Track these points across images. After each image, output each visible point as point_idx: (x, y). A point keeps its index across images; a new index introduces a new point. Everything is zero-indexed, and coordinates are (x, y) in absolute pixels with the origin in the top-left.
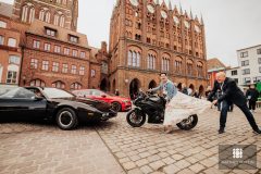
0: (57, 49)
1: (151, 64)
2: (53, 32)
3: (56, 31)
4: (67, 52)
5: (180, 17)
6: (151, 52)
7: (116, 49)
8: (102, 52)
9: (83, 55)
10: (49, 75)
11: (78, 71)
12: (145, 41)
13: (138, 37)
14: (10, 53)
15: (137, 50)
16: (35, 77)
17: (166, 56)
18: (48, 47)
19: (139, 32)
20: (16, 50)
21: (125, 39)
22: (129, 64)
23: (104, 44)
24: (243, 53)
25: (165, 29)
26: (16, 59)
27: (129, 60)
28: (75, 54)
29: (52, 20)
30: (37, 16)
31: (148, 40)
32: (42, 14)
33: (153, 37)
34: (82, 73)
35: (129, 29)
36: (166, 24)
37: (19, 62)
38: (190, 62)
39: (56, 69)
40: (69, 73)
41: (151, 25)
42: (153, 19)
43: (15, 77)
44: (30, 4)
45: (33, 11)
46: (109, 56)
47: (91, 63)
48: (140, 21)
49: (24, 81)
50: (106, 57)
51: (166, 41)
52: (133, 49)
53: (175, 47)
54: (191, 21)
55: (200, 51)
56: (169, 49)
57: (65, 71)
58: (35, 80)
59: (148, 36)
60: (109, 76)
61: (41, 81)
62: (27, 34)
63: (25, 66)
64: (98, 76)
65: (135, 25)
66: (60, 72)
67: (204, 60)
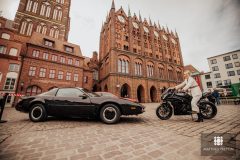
0: (54, 58)
1: (137, 71)
2: (51, 44)
3: (53, 42)
4: (63, 60)
5: (160, 32)
6: (138, 61)
7: (106, 58)
8: (93, 61)
9: (77, 64)
10: (45, 81)
11: (72, 77)
12: (132, 51)
13: (126, 48)
14: (11, 61)
15: (126, 59)
16: (32, 84)
17: (150, 63)
18: (46, 56)
19: (127, 44)
20: (15, 58)
21: (115, 49)
22: (119, 71)
23: (95, 53)
25: (148, 42)
26: (16, 67)
27: (119, 68)
29: (48, 33)
30: (34, 29)
31: (135, 50)
32: (39, 28)
33: (138, 48)
34: (76, 79)
35: (118, 42)
36: (149, 37)
37: (18, 70)
38: (170, 68)
39: (52, 76)
40: (64, 80)
41: (137, 38)
42: (137, 33)
43: (13, 84)
44: (29, 20)
45: (31, 26)
46: (100, 64)
47: (84, 70)
48: (127, 35)
49: (22, 88)
50: (97, 64)
51: (150, 51)
52: (123, 57)
53: (157, 56)
54: (168, 35)
55: (178, 60)
56: (153, 58)
57: (61, 77)
58: (32, 87)
59: (135, 46)
60: (100, 82)
61: (38, 87)
62: (28, 45)
63: (24, 73)
64: (90, 82)
65: (123, 38)
66: (56, 79)
67: (181, 66)
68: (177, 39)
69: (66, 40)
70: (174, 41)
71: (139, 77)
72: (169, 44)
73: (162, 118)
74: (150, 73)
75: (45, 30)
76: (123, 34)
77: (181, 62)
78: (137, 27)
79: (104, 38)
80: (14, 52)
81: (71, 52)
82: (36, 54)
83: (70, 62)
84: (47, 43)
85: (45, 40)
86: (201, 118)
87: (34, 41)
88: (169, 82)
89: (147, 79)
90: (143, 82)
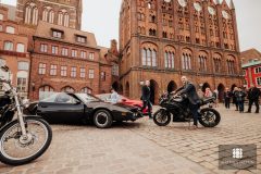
0: (65, 52)
1: (169, 63)
2: (59, 34)
3: (62, 32)
4: (74, 54)
6: (169, 49)
7: (127, 47)
8: (112, 51)
9: (92, 57)
10: (58, 80)
11: (87, 74)
12: (160, 36)
13: (152, 32)
14: (20, 59)
15: (153, 47)
16: (44, 83)
17: (187, 51)
18: (55, 51)
19: (153, 27)
20: (23, 55)
21: (137, 35)
22: (144, 64)
23: (114, 42)
25: (184, 20)
26: (25, 65)
27: (144, 59)
28: (83, 55)
30: (40, 17)
31: (165, 34)
32: (45, 14)
33: (170, 31)
34: (91, 76)
35: (141, 24)
36: (186, 13)
37: (28, 68)
38: (217, 56)
39: (64, 74)
41: (167, 17)
42: (168, 9)
43: (24, 83)
44: (32, 5)
45: (36, 12)
46: (120, 56)
47: (101, 65)
48: (154, 14)
49: (34, 88)
50: (117, 56)
52: (148, 46)
53: (197, 40)
54: (216, 6)
56: (190, 43)
57: (73, 74)
58: (43, 87)
59: (164, 29)
60: (121, 78)
61: (50, 87)
62: (35, 38)
63: (34, 72)
64: (108, 78)
65: (149, 19)
66: (68, 76)
68: (232, 12)
69: (78, 26)
70: (226, 15)
72: (218, 19)
75: (52, 15)
76: (148, 14)
77: (236, 46)
80: (21, 49)
81: (83, 43)
82: (44, 49)
84: (55, 33)
85: (53, 30)
90: (175, 78)
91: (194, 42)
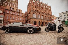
1: (39, 17)
4: (16, 14)
5: (45, 5)
6: (39, 14)
7: (29, 13)
8: (26, 14)
9: (21, 15)
10: (12, 20)
12: (37, 11)
15: (35, 13)
16: (8, 21)
17: (42, 15)
18: (11, 13)
19: (35, 9)
20: (2, 14)
21: (32, 11)
23: (26, 12)
24: (60, 14)
27: (33, 16)
29: (11, 6)
31: (38, 11)
32: (8, 4)
33: (39, 10)
34: (21, 20)
35: (33, 8)
36: (42, 7)
37: (3, 17)
38: (48, 16)
40: (17, 20)
42: (39, 6)
43: (2, 21)
45: (6, 3)
46: (28, 15)
47: (23, 17)
49: (5, 22)
51: (42, 11)
52: (34, 13)
54: (48, 6)
55: (50, 14)
56: (43, 13)
59: (38, 10)
60: (28, 20)
61: (10, 22)
62: (5, 9)
63: (5, 18)
64: (25, 20)
65: (35, 7)
66: (15, 20)
67: (51, 16)
68: (50, 8)
69: (17, 8)
71: (39, 19)
72: (48, 9)
73: (47, 32)
74: (42, 18)
75: (10, 5)
77: (51, 14)
78: (38, 4)
79: (29, 7)
80: (1, 12)
81: (19, 12)
82: (8, 12)
83: (19, 15)
84: (11, 9)
85: (11, 8)
86: (59, 32)
87: (7, 8)
88: (47, 20)
89: (41, 19)
90: (40, 20)
91: (44, 13)
